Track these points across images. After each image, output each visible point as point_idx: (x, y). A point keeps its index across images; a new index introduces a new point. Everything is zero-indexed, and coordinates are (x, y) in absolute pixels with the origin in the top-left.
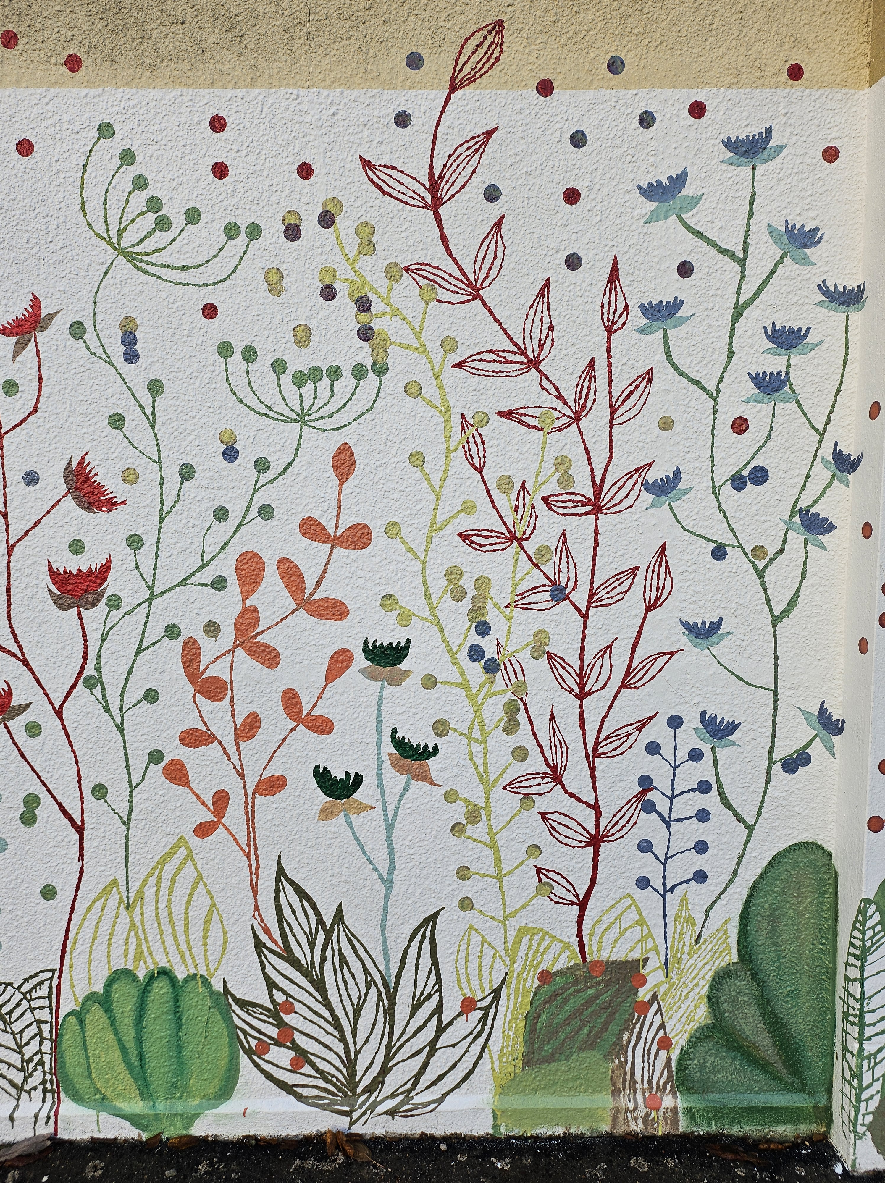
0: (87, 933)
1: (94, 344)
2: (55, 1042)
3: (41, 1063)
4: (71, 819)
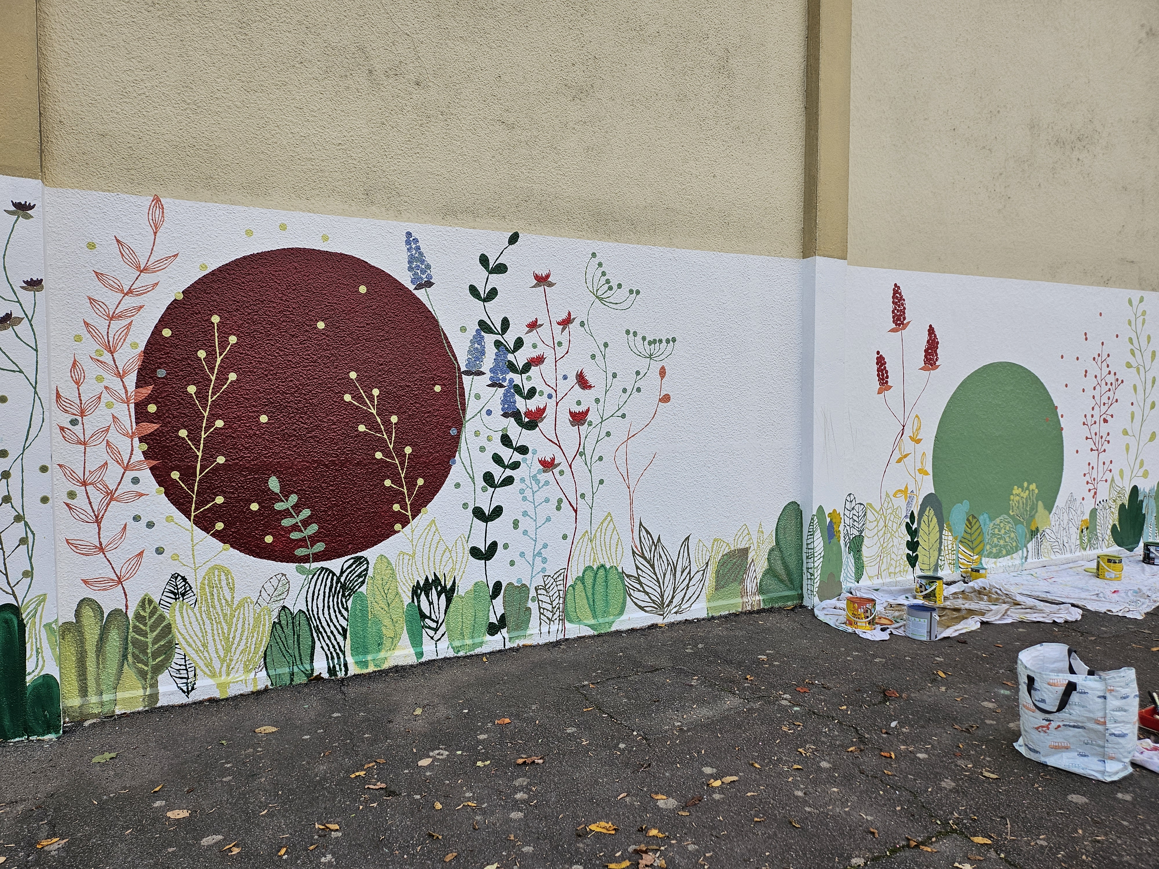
1: (587, 329)
2: (565, 599)
3: (559, 608)
4: (573, 507)
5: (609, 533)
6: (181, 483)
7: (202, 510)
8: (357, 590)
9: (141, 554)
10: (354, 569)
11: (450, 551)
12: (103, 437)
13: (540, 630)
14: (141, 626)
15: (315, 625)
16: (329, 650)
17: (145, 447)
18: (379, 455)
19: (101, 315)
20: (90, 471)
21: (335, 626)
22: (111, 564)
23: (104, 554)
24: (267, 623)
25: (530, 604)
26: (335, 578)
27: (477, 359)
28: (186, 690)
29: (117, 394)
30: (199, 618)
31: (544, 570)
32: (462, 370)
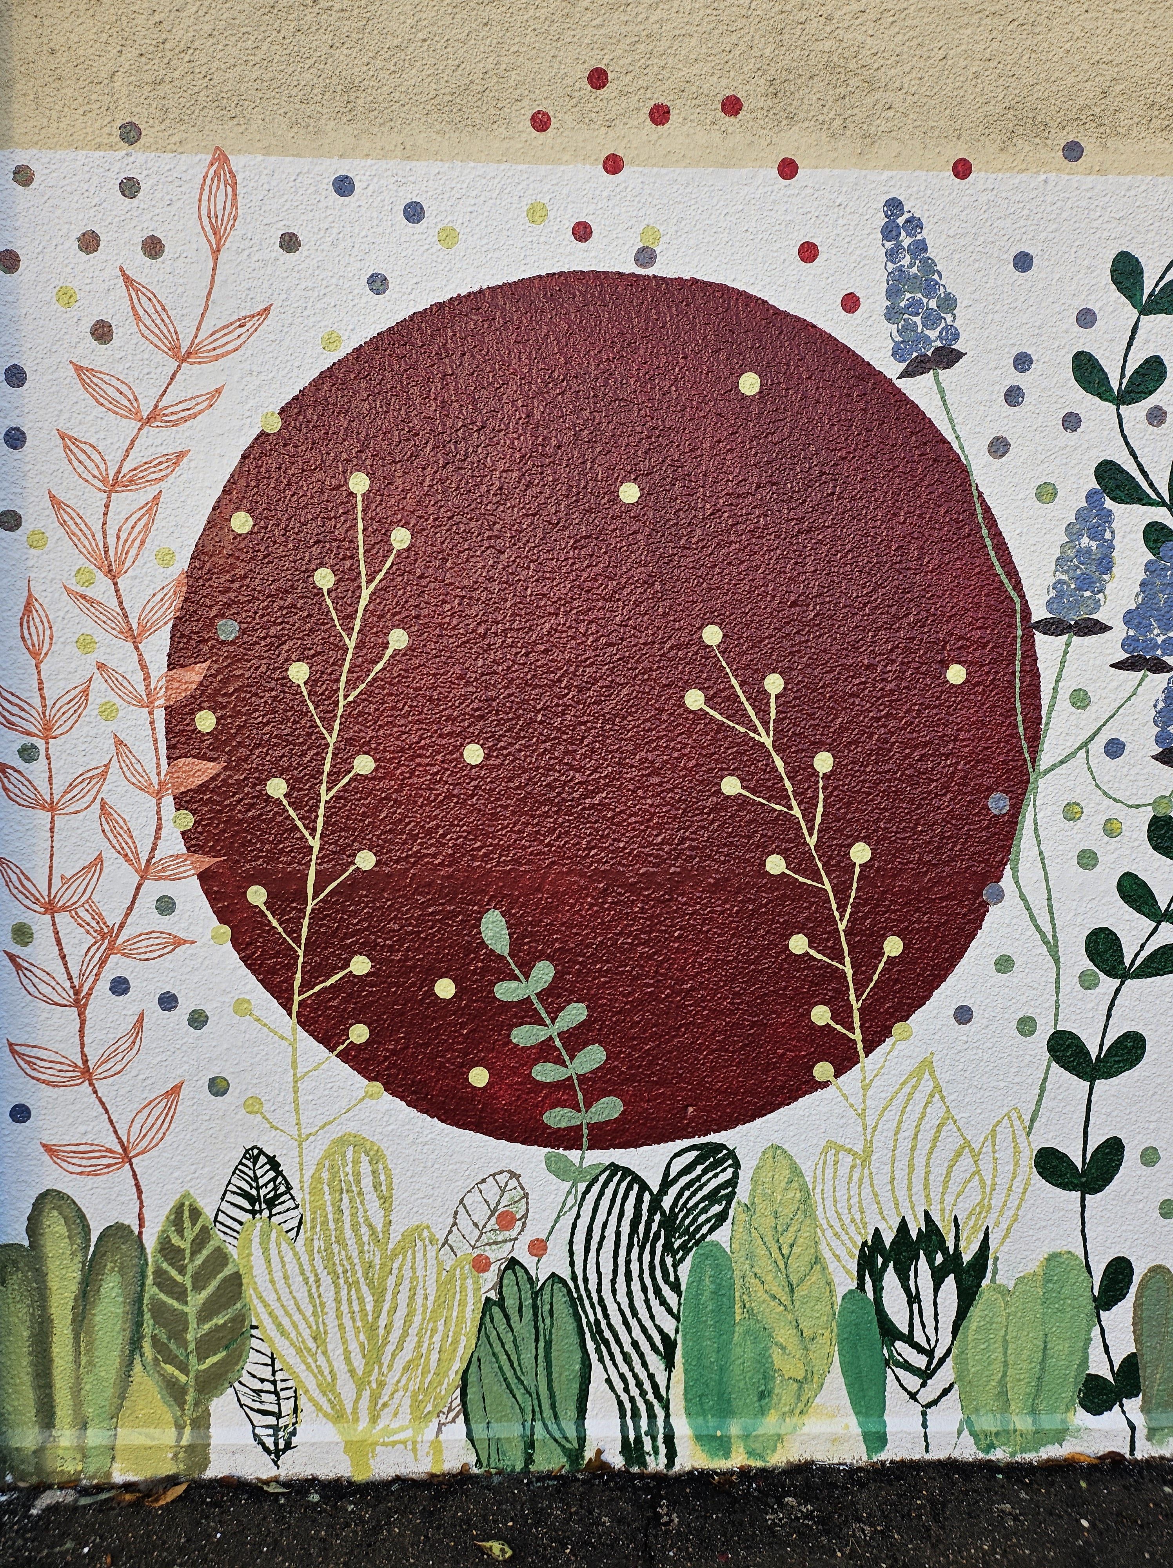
6: (270, 917)
7: (317, 988)
8: (704, 1237)
9: (176, 1090)
10: (699, 1178)
11: (976, 1156)
12: (93, 792)
14: (174, 1273)
15: (592, 1319)
16: (627, 1390)
17: (188, 820)
18: (775, 865)
19: (90, 478)
20: (62, 877)
21: (644, 1330)
22: (107, 1112)
23: (91, 1084)
24: (471, 1300)
26: (647, 1197)
27: (1086, 582)
28: (272, 1448)
29: (125, 684)
30: (307, 1267)
32: (1034, 619)
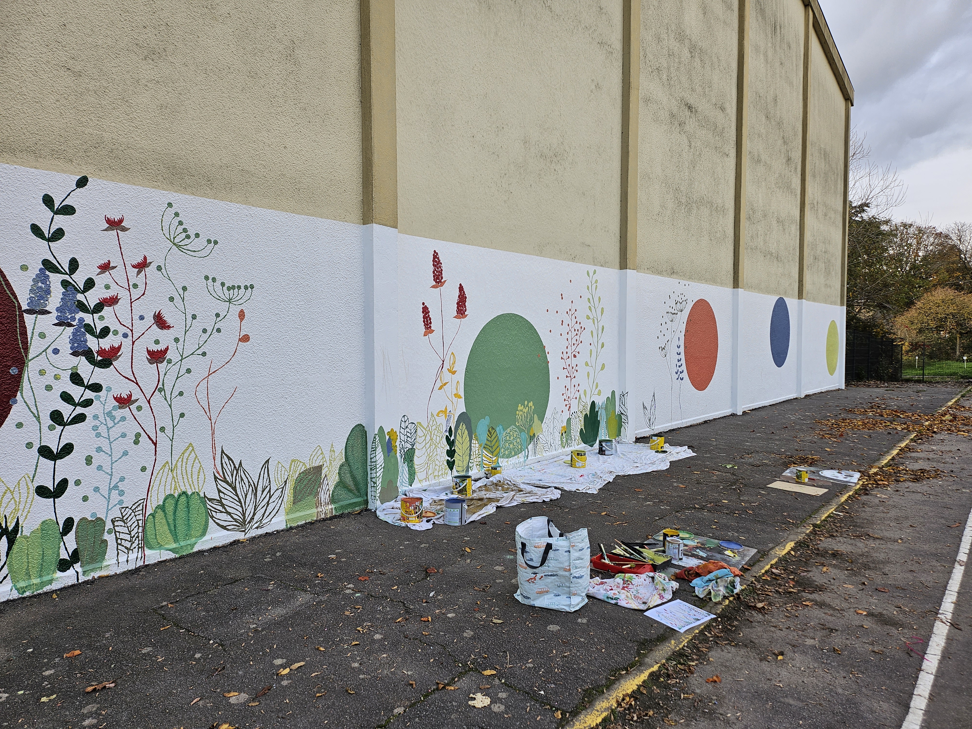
0: (157, 483)
1: (165, 273)
2: (144, 528)
3: (138, 537)
4: (152, 441)
5: (190, 463)
11: (12, 493)
13: (118, 560)
25: (106, 536)
27: (41, 297)
31: (121, 502)
32: (23, 309)
